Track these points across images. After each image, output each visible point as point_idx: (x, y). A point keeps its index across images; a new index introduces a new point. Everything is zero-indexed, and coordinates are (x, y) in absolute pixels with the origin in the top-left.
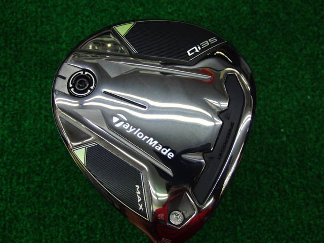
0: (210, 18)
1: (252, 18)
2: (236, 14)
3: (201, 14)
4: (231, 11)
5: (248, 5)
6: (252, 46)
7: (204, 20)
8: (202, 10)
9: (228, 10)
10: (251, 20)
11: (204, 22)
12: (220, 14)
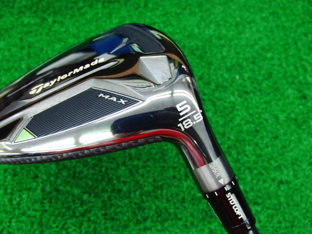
0: (246, 104)
1: (302, 105)
2: (280, 99)
3: (232, 99)
4: (272, 94)
5: (294, 86)
6: (306, 143)
7: (238, 107)
8: (233, 93)
9: (269, 94)
10: (301, 107)
11: (238, 110)
12: (258, 98)
